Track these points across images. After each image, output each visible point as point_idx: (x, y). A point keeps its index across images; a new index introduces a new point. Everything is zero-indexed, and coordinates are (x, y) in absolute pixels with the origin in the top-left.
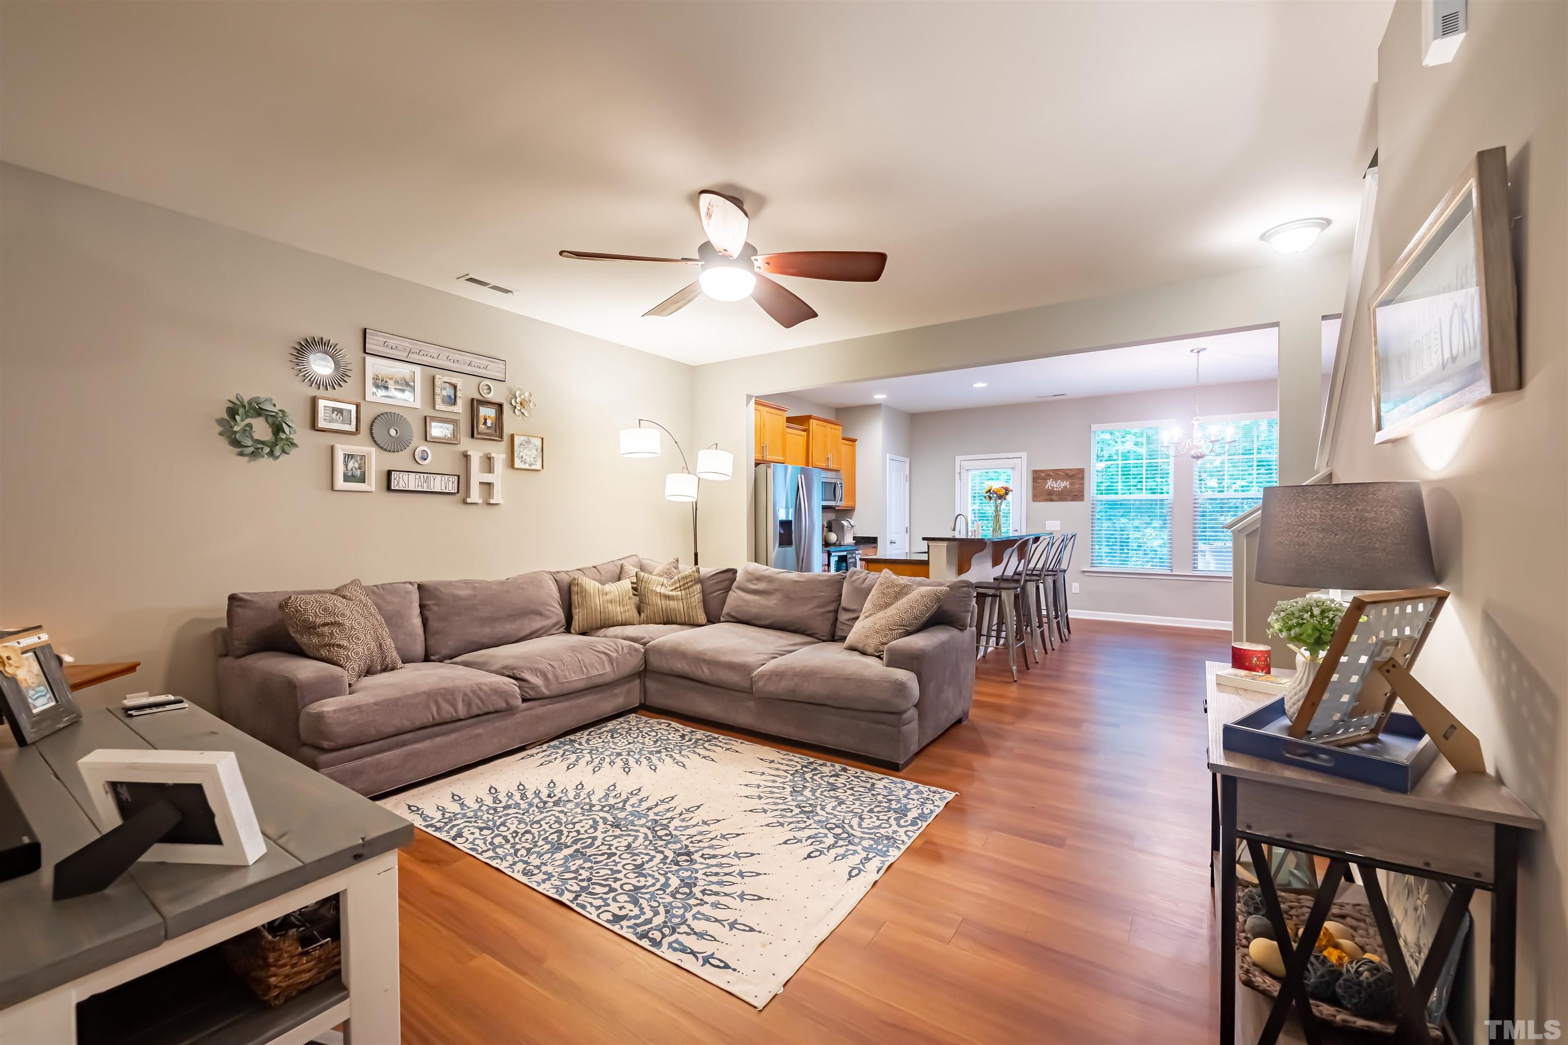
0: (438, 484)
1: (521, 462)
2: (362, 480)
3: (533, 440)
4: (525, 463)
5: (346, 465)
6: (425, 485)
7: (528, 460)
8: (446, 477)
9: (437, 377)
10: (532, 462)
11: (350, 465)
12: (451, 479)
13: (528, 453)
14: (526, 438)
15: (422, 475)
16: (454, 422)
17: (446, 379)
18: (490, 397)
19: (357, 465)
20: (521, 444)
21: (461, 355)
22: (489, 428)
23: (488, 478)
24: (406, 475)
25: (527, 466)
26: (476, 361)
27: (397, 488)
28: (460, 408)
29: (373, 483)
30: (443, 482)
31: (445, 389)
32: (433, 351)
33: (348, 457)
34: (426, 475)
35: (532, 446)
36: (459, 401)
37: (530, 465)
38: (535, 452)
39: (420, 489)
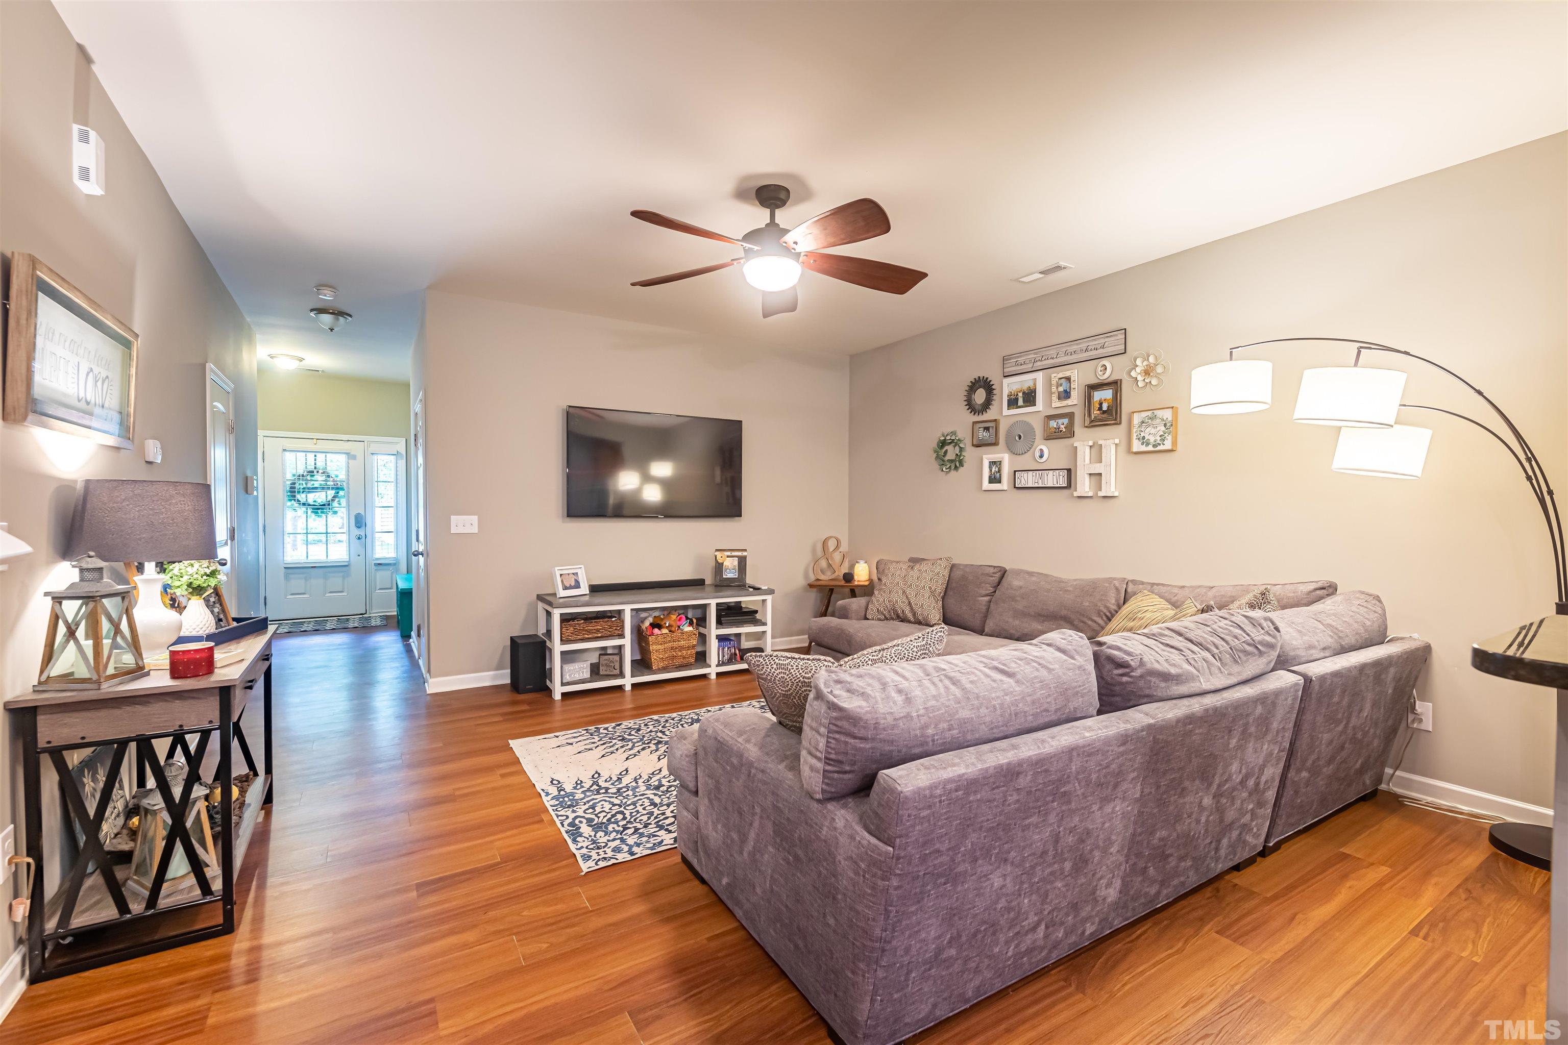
0: (1051, 479)
1: (1143, 444)
2: (1000, 482)
3: (1159, 413)
4: (1148, 444)
5: (991, 471)
6: (1040, 481)
7: (1152, 439)
8: (1057, 471)
9: (1053, 375)
10: (1158, 442)
11: (993, 470)
12: (1061, 473)
13: (1153, 431)
14: (1149, 413)
15: (1037, 472)
16: (1071, 416)
17: (1061, 375)
18: (1105, 377)
19: (997, 470)
20: (1143, 422)
21: (1077, 344)
22: (1104, 412)
23: (1097, 468)
24: (1025, 474)
25: (1150, 448)
26: (1092, 344)
27: (1020, 486)
28: (1076, 398)
29: (1005, 485)
30: (1055, 477)
31: (1061, 385)
32: (1053, 352)
33: (992, 463)
34: (1040, 472)
35: (1158, 421)
36: (1074, 394)
37: (1154, 446)
38: (1163, 428)
39: (1036, 485)
